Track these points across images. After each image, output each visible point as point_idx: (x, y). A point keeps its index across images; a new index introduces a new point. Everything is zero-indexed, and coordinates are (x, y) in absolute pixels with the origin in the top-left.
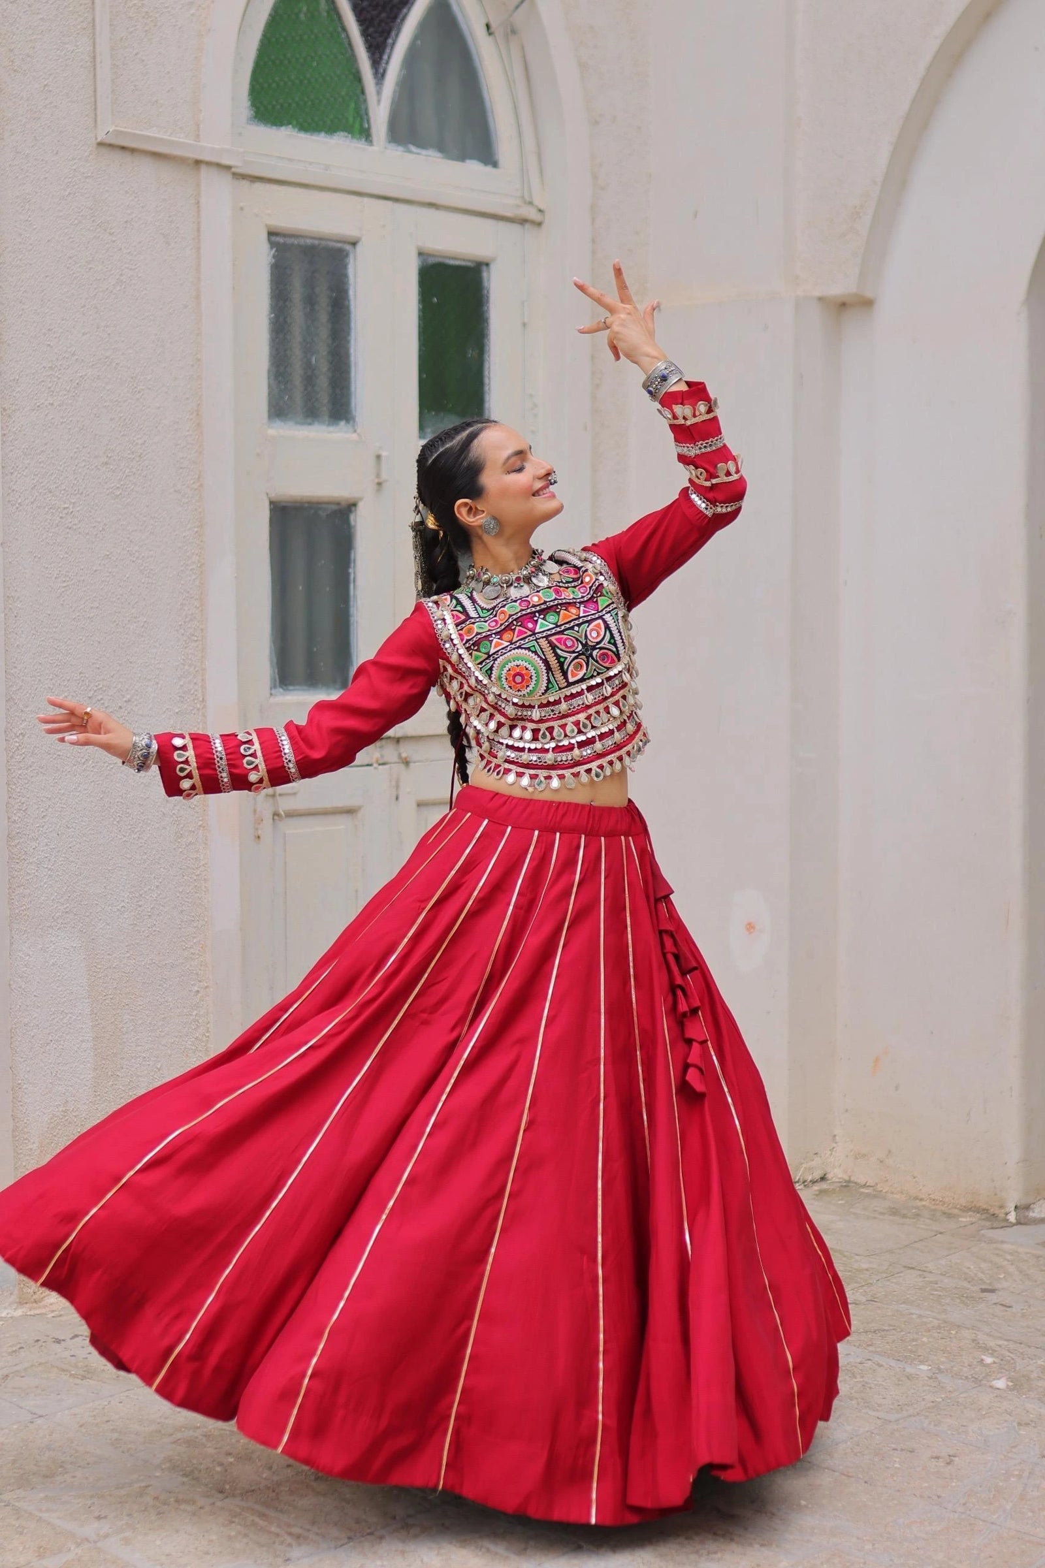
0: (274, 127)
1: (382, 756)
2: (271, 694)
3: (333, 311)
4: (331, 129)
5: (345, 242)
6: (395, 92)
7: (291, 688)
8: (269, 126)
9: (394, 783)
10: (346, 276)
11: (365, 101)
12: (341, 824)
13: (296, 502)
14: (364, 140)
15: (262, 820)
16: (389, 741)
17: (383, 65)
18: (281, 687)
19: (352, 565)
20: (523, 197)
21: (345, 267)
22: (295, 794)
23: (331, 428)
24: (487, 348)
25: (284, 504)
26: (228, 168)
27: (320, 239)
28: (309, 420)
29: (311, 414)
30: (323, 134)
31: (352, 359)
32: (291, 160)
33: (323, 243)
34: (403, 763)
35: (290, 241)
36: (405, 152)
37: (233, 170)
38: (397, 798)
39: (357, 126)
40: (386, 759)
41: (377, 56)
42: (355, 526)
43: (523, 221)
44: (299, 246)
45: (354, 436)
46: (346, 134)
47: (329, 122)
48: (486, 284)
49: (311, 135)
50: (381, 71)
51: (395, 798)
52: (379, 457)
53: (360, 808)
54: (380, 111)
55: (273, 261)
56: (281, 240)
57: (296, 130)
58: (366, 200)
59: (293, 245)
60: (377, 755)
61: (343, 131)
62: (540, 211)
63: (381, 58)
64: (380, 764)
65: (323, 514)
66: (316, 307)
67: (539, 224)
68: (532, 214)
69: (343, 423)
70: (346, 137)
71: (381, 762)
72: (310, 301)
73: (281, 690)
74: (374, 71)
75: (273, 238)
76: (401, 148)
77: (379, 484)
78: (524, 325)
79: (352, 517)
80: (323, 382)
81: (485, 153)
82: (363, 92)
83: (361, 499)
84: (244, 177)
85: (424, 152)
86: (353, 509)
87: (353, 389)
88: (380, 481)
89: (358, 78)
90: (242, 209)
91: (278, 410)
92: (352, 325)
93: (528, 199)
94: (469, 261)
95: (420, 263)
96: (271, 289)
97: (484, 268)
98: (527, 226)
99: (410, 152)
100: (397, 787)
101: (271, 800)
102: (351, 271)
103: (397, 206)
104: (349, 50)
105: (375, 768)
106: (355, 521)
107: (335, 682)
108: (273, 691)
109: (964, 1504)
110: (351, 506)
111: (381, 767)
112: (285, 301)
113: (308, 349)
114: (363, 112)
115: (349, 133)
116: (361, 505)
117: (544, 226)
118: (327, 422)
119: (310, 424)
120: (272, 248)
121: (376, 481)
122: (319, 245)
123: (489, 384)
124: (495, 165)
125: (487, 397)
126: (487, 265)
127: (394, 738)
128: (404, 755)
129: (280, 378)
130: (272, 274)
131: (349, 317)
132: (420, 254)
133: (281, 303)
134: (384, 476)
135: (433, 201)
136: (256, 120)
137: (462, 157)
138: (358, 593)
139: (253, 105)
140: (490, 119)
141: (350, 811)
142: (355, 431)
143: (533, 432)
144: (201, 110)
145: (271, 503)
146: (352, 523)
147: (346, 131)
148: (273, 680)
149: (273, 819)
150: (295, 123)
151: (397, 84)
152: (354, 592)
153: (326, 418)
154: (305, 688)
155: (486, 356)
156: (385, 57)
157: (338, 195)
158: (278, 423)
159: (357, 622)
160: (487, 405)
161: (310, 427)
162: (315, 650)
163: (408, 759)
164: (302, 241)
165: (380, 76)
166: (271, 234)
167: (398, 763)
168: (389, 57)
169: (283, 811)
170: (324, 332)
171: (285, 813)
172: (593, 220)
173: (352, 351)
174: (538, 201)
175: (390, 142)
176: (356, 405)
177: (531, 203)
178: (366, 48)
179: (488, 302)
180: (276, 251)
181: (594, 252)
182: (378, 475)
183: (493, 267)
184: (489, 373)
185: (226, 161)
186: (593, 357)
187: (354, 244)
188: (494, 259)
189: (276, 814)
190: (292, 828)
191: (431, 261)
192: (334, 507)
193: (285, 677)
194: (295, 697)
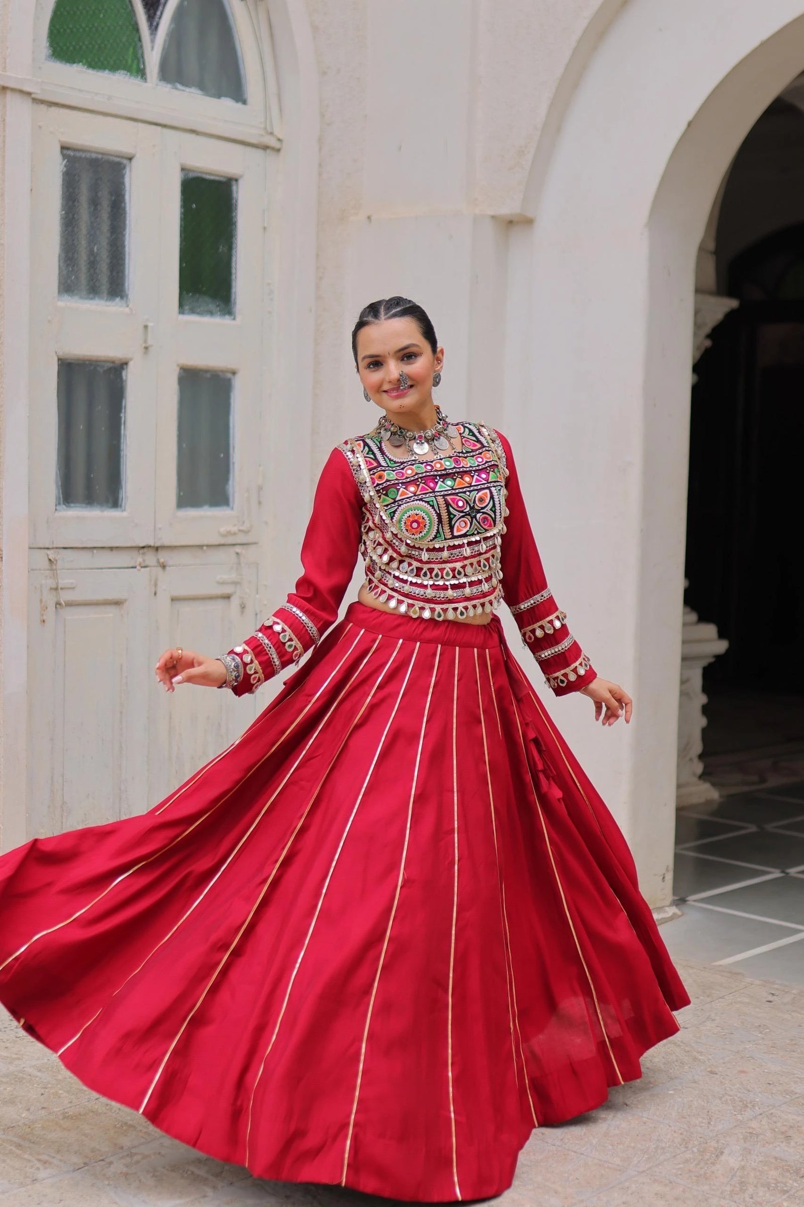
0: (68, 64)
1: (144, 561)
2: (56, 509)
3: (112, 211)
4: (114, 68)
5: (122, 157)
6: (165, 41)
7: (72, 505)
8: (64, 62)
9: (153, 582)
10: (123, 184)
11: (141, 47)
12: (110, 612)
13: (78, 360)
14: (139, 77)
15: (47, 608)
16: (149, 548)
17: (157, 19)
18: (64, 504)
19: (123, 411)
20: (265, 128)
21: (123, 176)
22: (73, 588)
23: (109, 303)
24: (234, 246)
25: (69, 361)
26: (29, 94)
27: (103, 154)
28: (91, 296)
29: (93, 291)
30: (107, 71)
31: (127, 249)
32: (80, 91)
33: (106, 157)
34: (160, 566)
35: (78, 154)
36: (173, 89)
37: (33, 96)
38: (155, 594)
39: (135, 66)
40: (147, 563)
41: (152, 11)
42: (126, 380)
43: (265, 148)
44: (86, 158)
45: (127, 310)
46: (126, 72)
47: (112, 62)
48: (235, 195)
49: (98, 71)
50: (155, 24)
52: (146, 327)
53: (126, 600)
54: (153, 56)
55: (65, 169)
56: (72, 153)
57: (86, 67)
58: (140, 125)
59: (81, 158)
60: (140, 560)
61: (123, 69)
62: (279, 140)
63: (155, 14)
64: (142, 567)
65: (101, 370)
66: (99, 208)
67: (278, 150)
68: (272, 142)
69: (118, 299)
70: (126, 74)
71: (142, 565)
72: (94, 203)
73: (64, 507)
74: (149, 23)
75: (65, 152)
76: (169, 86)
77: (146, 348)
78: (265, 228)
79: (124, 373)
80: (104, 266)
81: (238, 95)
82: (140, 40)
83: (131, 359)
84: (42, 102)
85: (188, 89)
86: (125, 367)
87: (127, 273)
88: (147, 345)
89: (137, 29)
90: (40, 127)
91: (67, 287)
92: (127, 222)
93: (269, 130)
94: (222, 176)
95: (182, 176)
96: (63, 192)
97: (234, 183)
98: (268, 151)
99: (176, 89)
100: (156, 585)
101: (54, 593)
102: (127, 180)
103: (165, 131)
104: (130, 6)
105: (139, 570)
106: (126, 376)
107: (107, 501)
108: (58, 507)
110: (124, 365)
111: (143, 569)
112: (74, 201)
113: (93, 239)
114: (139, 55)
115: (128, 71)
116: (131, 364)
117: (282, 152)
118: (105, 298)
119: (92, 299)
120: (64, 160)
121: (144, 345)
122: (102, 158)
123: (236, 273)
124: (244, 102)
125: (233, 284)
126: (236, 180)
127: (154, 547)
128: (162, 560)
129: (69, 262)
130: (64, 180)
131: (125, 217)
132: (183, 169)
133: (70, 203)
134: (150, 342)
135: (193, 128)
136: (53, 58)
137: (219, 96)
138: (128, 433)
139: (51, 45)
140: (241, 66)
141: (117, 603)
142: (128, 306)
143: (270, 313)
144: (8, 47)
145: (59, 359)
146: (124, 378)
147: (126, 70)
148: (58, 499)
149: (56, 607)
150: (84, 61)
151: (167, 35)
152: (124, 432)
153: (105, 294)
154: (84, 505)
155: (234, 252)
156: (158, 13)
157: (118, 120)
158: (66, 297)
159: (126, 456)
160: (233, 290)
161: (91, 302)
162: (92, 476)
163: (165, 564)
164: (88, 155)
165: (154, 28)
166: (64, 148)
167: (157, 567)
168: (162, 14)
169: (64, 601)
170: (105, 227)
171: (65, 603)
172: (320, 149)
173: (127, 243)
174: (278, 133)
175: (160, 80)
176: (128, 284)
177: (272, 134)
178: (144, 5)
179: (236, 209)
180: (68, 161)
181: (320, 174)
182: (145, 341)
183: (241, 182)
184: (236, 264)
185: (27, 88)
186: (318, 256)
187: (130, 159)
188: (241, 176)
189: (58, 604)
190: (70, 615)
191: (191, 175)
192: (111, 365)
193: (67, 496)
194: (76, 512)
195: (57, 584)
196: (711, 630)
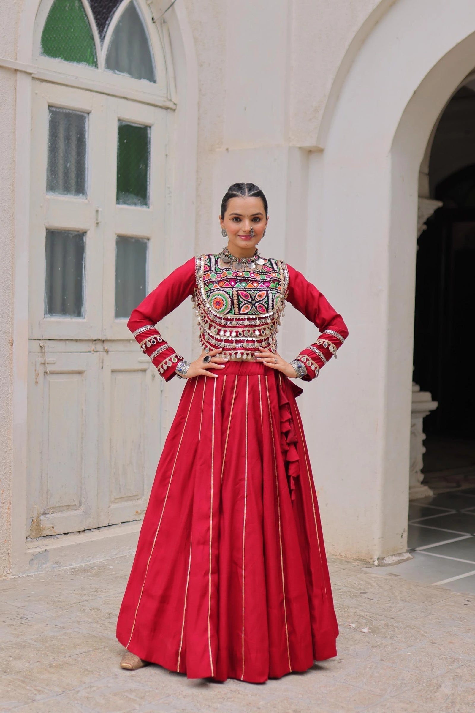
0: (53, 58)
1: (96, 348)
2: (44, 317)
3: (77, 143)
4: (79, 61)
5: (84, 112)
6: (109, 46)
7: (54, 315)
8: (50, 57)
9: (101, 361)
10: (84, 128)
11: (95, 49)
12: (76, 378)
13: (58, 230)
14: (94, 66)
15: (39, 375)
16: (99, 341)
17: (104, 33)
18: (49, 314)
19: (84, 260)
20: (167, 97)
21: (84, 123)
22: (54, 363)
23: (76, 197)
24: (149, 165)
25: (52, 230)
26: (30, 74)
27: (73, 110)
28: (65, 193)
29: (67, 190)
30: (75, 62)
31: (86, 165)
32: (60, 73)
33: (74, 112)
34: (105, 352)
35: (58, 110)
36: (113, 73)
37: (33, 75)
39: (91, 60)
40: (97, 350)
41: (101, 28)
42: (86, 242)
43: (167, 108)
44: (63, 113)
45: (86, 201)
46: (86, 63)
47: (78, 57)
48: (149, 136)
49: (70, 62)
50: (103, 35)
51: (101, 367)
52: (97, 211)
53: (84, 371)
54: (102, 54)
55: (51, 119)
56: (54, 109)
57: (63, 60)
58: (94, 93)
59: (60, 112)
60: (93, 347)
61: (85, 62)
62: (175, 104)
63: (103, 30)
64: (94, 352)
65: (71, 236)
66: (70, 141)
67: (174, 110)
68: (171, 105)
69: (81, 195)
70: (86, 64)
71: (95, 351)
72: (68, 138)
73: (49, 315)
74: (100, 35)
75: (51, 108)
76: (111, 72)
77: (97, 223)
78: (166, 155)
79: (84, 238)
80: (73, 175)
81: (151, 76)
82: (94, 45)
83: (89, 230)
84: (38, 79)
85: (122, 74)
86: (85, 234)
87: (86, 179)
88: (98, 222)
89: (93, 39)
90: (36, 94)
91: (51, 187)
92: (87, 150)
93: (169, 98)
94: (141, 125)
95: (119, 124)
96: (49, 132)
97: (149, 128)
98: (168, 110)
99: (115, 73)
100: (102, 363)
101: (43, 366)
102: (86, 126)
103: (109, 97)
104: (88, 25)
105: (93, 354)
106: (86, 240)
107: (74, 313)
108: (45, 316)
109: (345, 679)
110: (84, 233)
111: (95, 353)
112: (56, 137)
113: (66, 160)
114: (94, 54)
115: (87, 63)
116: (88, 233)
117: (176, 111)
118: (74, 194)
119: (66, 194)
120: (50, 113)
121: (96, 222)
122: (72, 113)
123: (149, 181)
124: (155, 82)
125: (148, 187)
126: (150, 127)
127: (101, 340)
128: (106, 348)
129: (52, 173)
130: (50, 125)
131: (85, 147)
132: (119, 120)
133: (54, 138)
134: (99, 220)
135: (125, 96)
136: (44, 54)
137: (140, 78)
138: (86, 273)
139: (43, 47)
140: (153, 61)
141: (80, 373)
142: (87, 199)
143: (169, 204)
144: (18, 47)
145: (47, 229)
146: (84, 241)
147: (86, 62)
148: (46, 311)
149: (44, 374)
150: (62, 56)
151: (110, 42)
152: (84, 273)
153: (73, 192)
154: (60, 315)
155: (148, 169)
156: (105, 29)
157: (81, 91)
158: (51, 193)
159: (85, 286)
160: (148, 191)
161: (65, 196)
162: (65, 298)
163: (108, 350)
164: (64, 111)
165: (102, 38)
166: (50, 106)
167: (103, 352)
168: (107, 30)
169: (49, 371)
170: (74, 153)
171: (49, 372)
172: (199, 110)
173: (86, 162)
174: (174, 100)
175: (106, 68)
176: (87, 186)
177: (170, 100)
178: (96, 25)
179: (150, 144)
180: (52, 114)
181: (199, 124)
182: (97, 220)
183: (152, 128)
184: (150, 176)
185: (29, 71)
186: (197, 172)
187: (88, 113)
188: (153, 125)
189: (45, 372)
190: (52, 379)
191: (124, 123)
192: (76, 233)
193: (51, 309)
194: (56, 319)
195: (45, 360)
196: (427, 396)
